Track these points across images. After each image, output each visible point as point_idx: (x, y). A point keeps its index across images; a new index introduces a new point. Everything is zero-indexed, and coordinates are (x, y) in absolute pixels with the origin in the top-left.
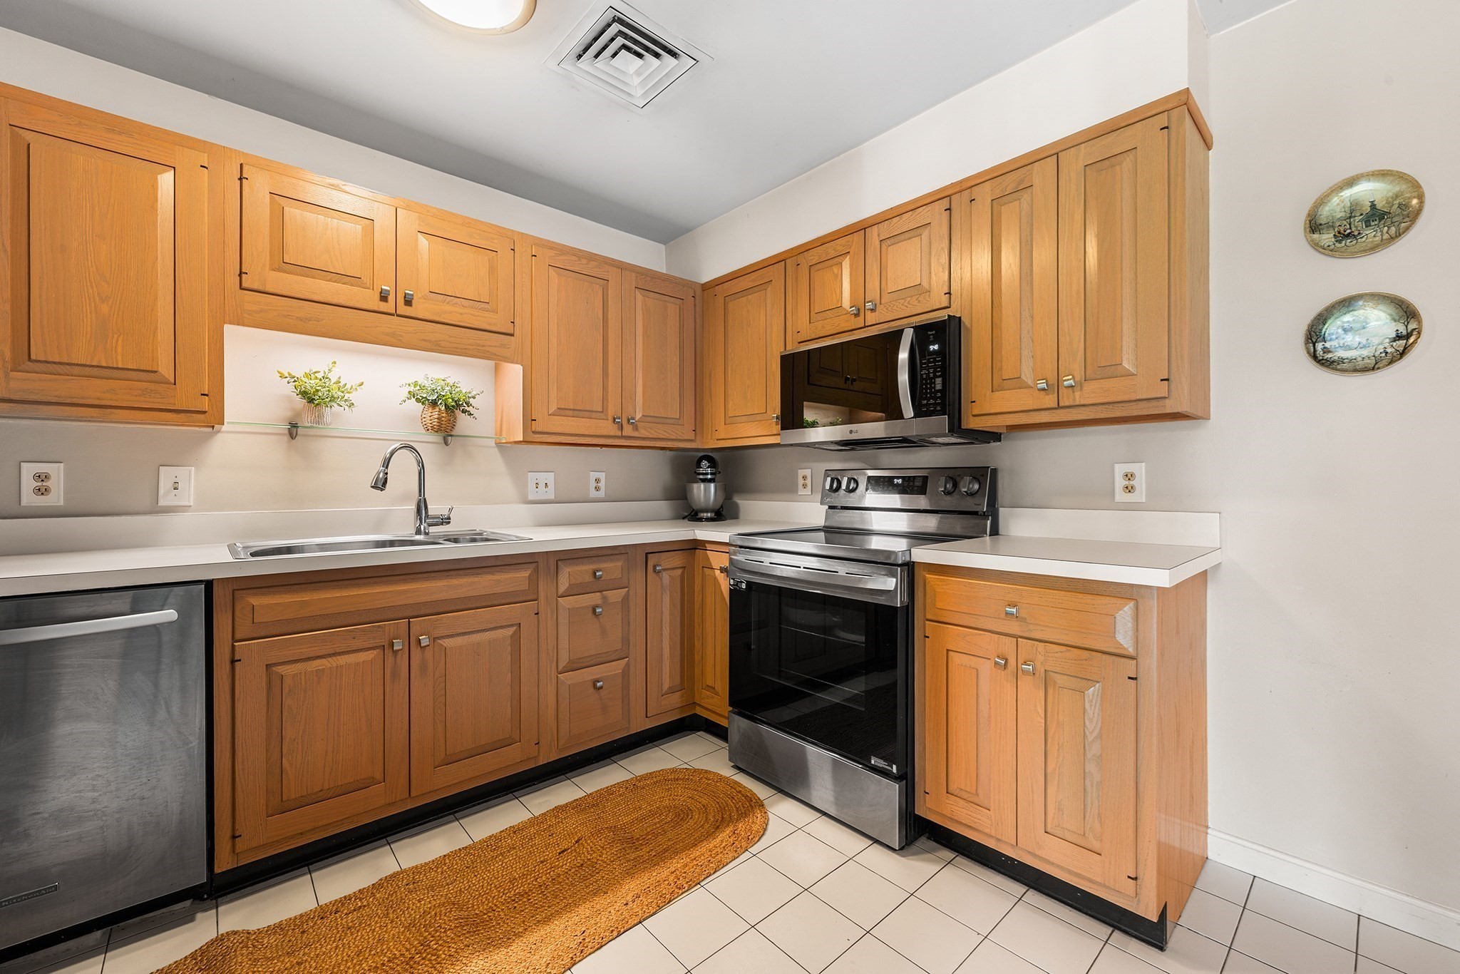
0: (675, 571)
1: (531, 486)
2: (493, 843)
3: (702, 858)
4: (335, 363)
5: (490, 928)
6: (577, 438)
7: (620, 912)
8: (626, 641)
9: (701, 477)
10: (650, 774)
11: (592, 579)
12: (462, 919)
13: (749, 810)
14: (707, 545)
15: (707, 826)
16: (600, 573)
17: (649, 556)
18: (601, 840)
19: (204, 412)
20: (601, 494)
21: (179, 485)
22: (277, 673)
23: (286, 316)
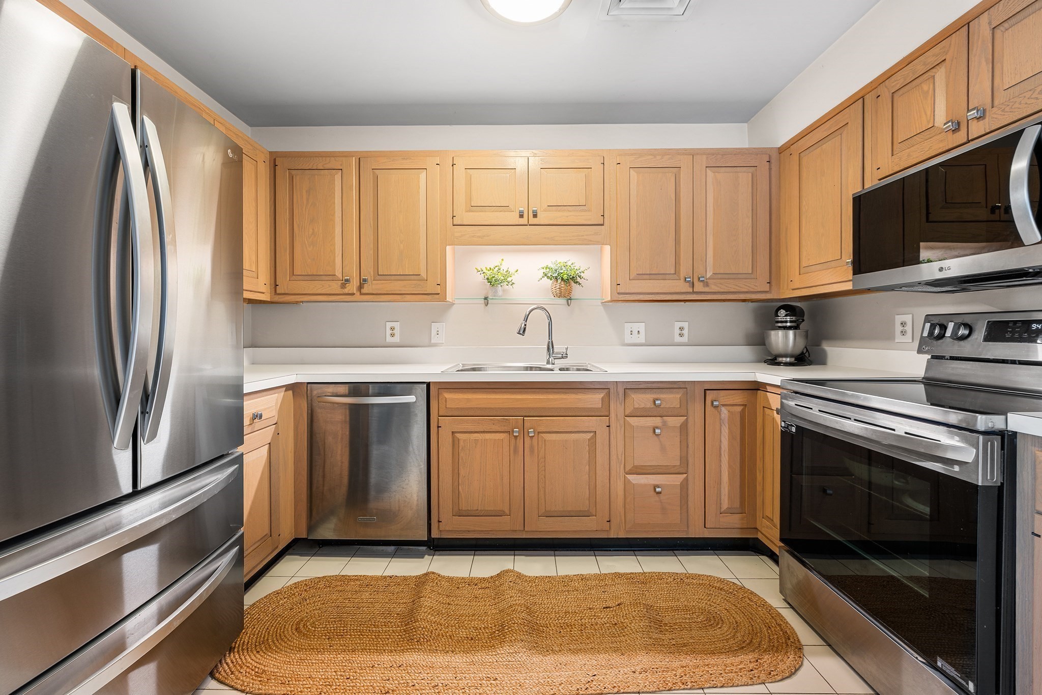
0: (735, 407)
1: (627, 332)
2: (566, 581)
3: (715, 668)
4: (503, 260)
5: (540, 636)
6: (653, 296)
7: (627, 676)
8: (685, 459)
9: (780, 325)
10: (699, 575)
11: (653, 406)
12: (527, 621)
13: (782, 646)
14: (768, 387)
15: (732, 642)
16: (659, 402)
17: (708, 392)
18: (635, 611)
19: (439, 294)
20: (685, 339)
21: (439, 333)
22: (457, 437)
23: (473, 237)
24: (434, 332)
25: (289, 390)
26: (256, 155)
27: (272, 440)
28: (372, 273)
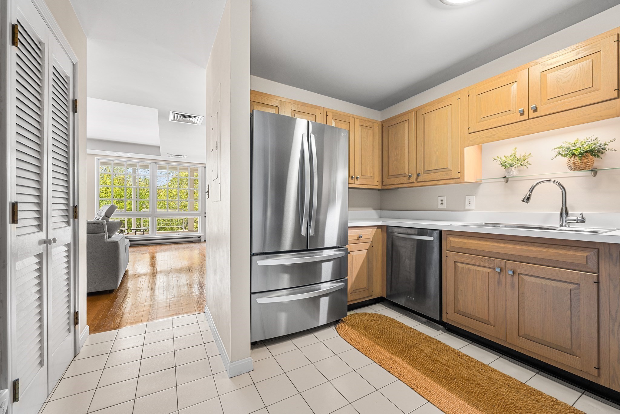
4: (516, 149)
19: (459, 178)
21: (471, 202)
22: (457, 265)
23: (483, 138)
24: (467, 202)
25: (379, 228)
26: (374, 125)
27: (369, 248)
28: (422, 171)
